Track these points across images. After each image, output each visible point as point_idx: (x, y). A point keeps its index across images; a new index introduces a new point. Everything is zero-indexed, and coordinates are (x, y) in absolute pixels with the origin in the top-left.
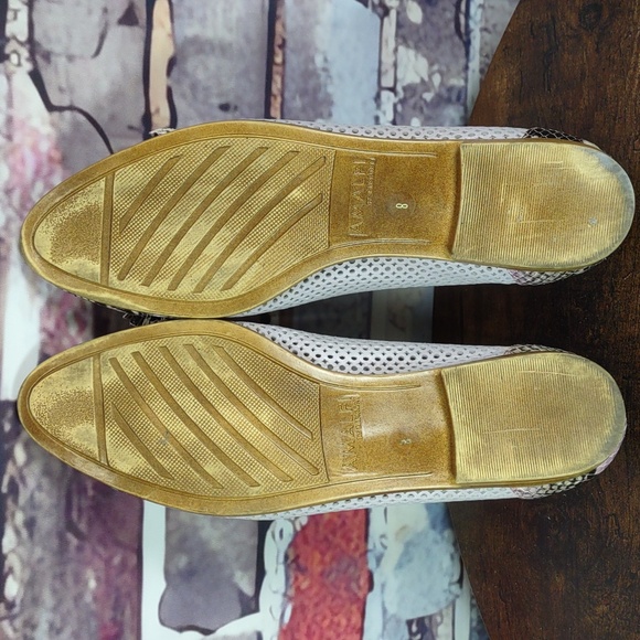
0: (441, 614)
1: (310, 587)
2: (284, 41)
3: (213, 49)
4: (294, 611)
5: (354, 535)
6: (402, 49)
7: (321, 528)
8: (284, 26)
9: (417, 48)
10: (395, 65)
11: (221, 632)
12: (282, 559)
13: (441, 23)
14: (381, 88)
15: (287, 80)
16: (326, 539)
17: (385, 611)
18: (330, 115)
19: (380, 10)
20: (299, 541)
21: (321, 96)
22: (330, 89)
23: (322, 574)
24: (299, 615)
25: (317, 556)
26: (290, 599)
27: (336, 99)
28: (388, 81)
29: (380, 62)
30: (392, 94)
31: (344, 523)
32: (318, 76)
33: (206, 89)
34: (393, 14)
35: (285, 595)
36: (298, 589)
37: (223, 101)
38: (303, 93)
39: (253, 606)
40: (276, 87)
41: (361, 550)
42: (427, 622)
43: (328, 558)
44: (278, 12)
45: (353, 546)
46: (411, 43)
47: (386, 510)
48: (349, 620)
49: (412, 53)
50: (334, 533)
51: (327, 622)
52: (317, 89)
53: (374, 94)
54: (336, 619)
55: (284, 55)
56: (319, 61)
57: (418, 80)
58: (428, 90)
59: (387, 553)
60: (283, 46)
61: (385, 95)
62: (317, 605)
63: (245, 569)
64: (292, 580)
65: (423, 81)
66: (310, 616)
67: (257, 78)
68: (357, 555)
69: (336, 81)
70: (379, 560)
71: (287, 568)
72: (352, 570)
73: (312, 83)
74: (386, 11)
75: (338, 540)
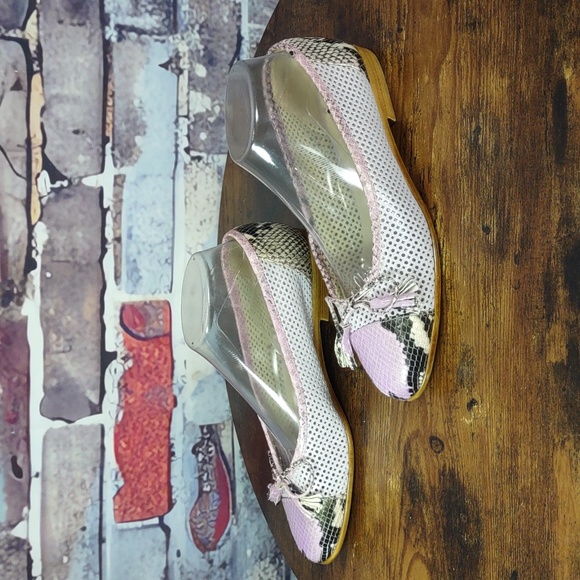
0: (223, 423)
1: (135, 402)
2: (113, 93)
3: (68, 100)
4: (124, 415)
5: (164, 375)
6: (192, 93)
7: (142, 369)
8: (113, 84)
9: (203, 91)
10: (188, 102)
11: (78, 423)
12: (116, 385)
13: (220, 76)
14: (178, 116)
15: (116, 115)
16: (145, 375)
17: (185, 419)
18: (145, 133)
19: (177, 71)
20: (127, 375)
21: (138, 123)
22: (144, 119)
23: (142, 395)
24: (128, 418)
25: (139, 385)
26: (122, 408)
27: (149, 123)
28: (183, 112)
29: (178, 101)
30: (186, 120)
31: (157, 368)
32: (136, 112)
33: (65, 123)
34: (186, 73)
35: (118, 405)
36: (127, 402)
37: (76, 129)
38: (127, 121)
39: (98, 410)
40: (109, 119)
41: (169, 383)
42: (214, 427)
43: (146, 386)
44: (110, 77)
45: (163, 380)
46: (199, 89)
47: (185, 362)
48: (161, 422)
49: (199, 94)
50: (150, 373)
51: (145, 423)
52: (135, 119)
53: (174, 120)
54: (152, 421)
55: (114, 100)
56: (136, 103)
57: (204, 110)
58: (211, 116)
59: (186, 386)
60: (113, 96)
61: (181, 120)
62: (139, 412)
63: (93, 389)
64: (123, 397)
65: (207, 111)
66: (135, 418)
67: (97, 115)
68: (166, 386)
69: (148, 113)
70: (180, 390)
71: (120, 390)
72: (162, 394)
73: (132, 116)
74: (181, 71)
75: (153, 376)
